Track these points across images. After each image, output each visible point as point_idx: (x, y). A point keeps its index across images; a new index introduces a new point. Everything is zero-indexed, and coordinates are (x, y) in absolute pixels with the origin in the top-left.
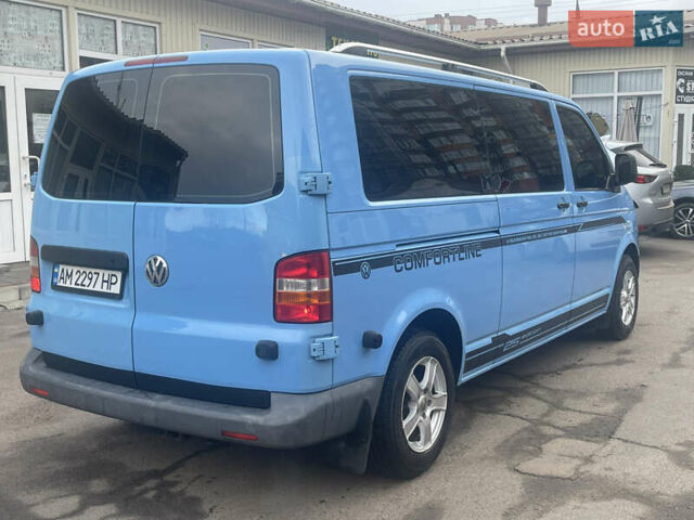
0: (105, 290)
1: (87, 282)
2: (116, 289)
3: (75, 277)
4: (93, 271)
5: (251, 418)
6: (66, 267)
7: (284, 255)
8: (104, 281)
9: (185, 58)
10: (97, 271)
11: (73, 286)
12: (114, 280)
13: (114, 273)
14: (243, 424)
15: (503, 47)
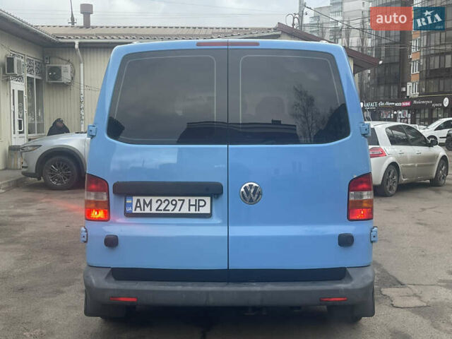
0: (193, 210)
1: (171, 207)
2: (206, 210)
3: (155, 206)
4: (177, 198)
5: (341, 286)
6: (142, 199)
7: (355, 176)
8: (190, 205)
9: (257, 44)
10: (182, 198)
11: (154, 211)
12: (202, 203)
13: (202, 198)
14: (337, 291)
15: (77, 42)
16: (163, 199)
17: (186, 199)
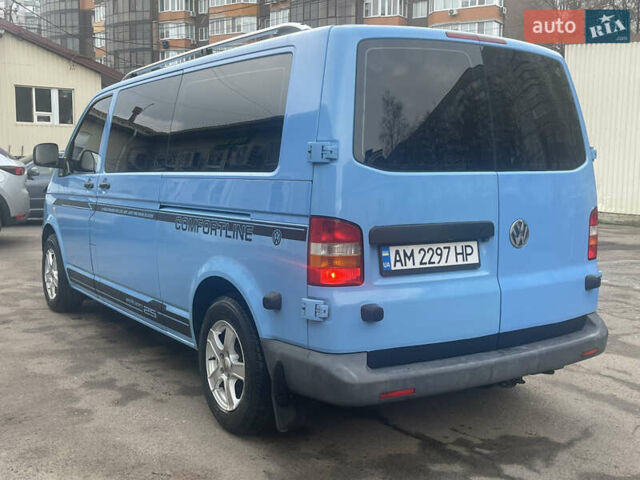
0: (460, 262)
1: (436, 258)
2: (473, 259)
3: (418, 257)
4: (442, 246)
6: (401, 249)
8: (457, 254)
10: (447, 245)
11: (418, 266)
12: (469, 250)
13: (468, 243)
16: (426, 247)
17: (452, 246)
